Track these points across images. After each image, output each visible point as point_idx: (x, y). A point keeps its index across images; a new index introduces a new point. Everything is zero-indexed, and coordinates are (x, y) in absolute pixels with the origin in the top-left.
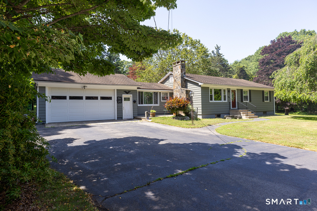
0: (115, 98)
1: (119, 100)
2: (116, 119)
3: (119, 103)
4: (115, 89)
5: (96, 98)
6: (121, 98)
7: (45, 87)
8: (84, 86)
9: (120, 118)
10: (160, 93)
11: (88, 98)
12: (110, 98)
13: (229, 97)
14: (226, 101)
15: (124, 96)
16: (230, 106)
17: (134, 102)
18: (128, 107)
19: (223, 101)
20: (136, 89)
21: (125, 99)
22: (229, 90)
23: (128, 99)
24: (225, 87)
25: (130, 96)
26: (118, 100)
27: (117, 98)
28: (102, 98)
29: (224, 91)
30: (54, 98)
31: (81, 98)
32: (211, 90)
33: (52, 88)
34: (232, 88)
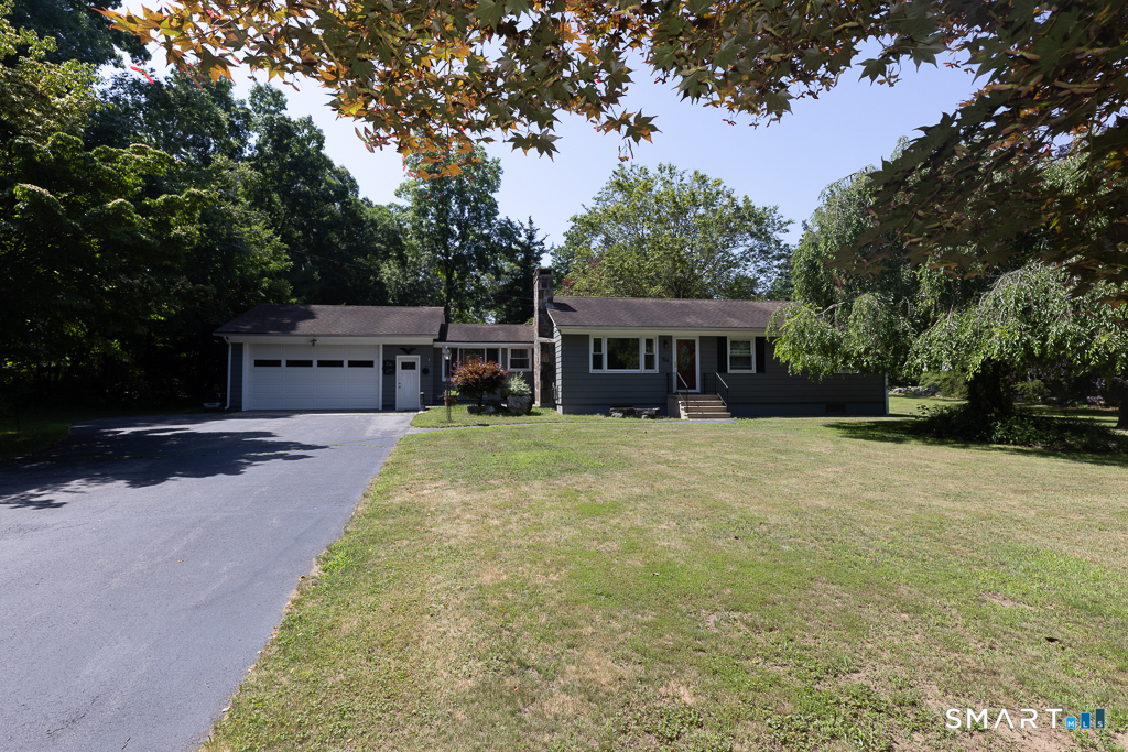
0: (379, 364)
1: (389, 369)
2: (381, 407)
3: (389, 374)
4: (379, 346)
5: (339, 364)
6: (394, 363)
7: (242, 344)
8: (314, 341)
9: (389, 406)
10: (505, 350)
11: (322, 364)
12: (370, 364)
13: (665, 360)
14: (656, 370)
15: (400, 359)
16: (669, 385)
17: (424, 371)
18: (409, 383)
19: (642, 369)
20: (431, 343)
21: (406, 366)
22: (665, 341)
23: (410, 366)
24: (654, 333)
25: (415, 358)
26: (385, 369)
27: (384, 362)
28: (352, 364)
29: (649, 342)
30: (259, 363)
31: (308, 364)
32: (598, 343)
33: (254, 346)
34: (678, 335)
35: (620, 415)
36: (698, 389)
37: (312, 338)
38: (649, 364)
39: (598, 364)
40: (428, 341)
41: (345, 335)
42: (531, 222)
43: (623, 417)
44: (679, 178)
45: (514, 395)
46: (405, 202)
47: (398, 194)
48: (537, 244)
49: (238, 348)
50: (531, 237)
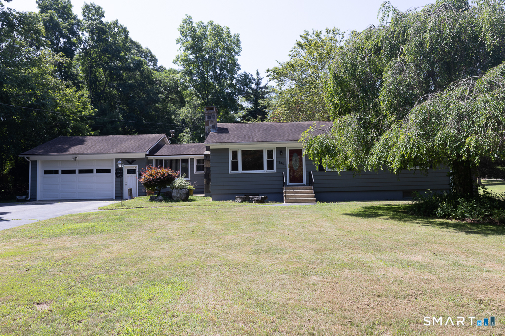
0: (114, 171)
1: (119, 173)
2: (115, 198)
3: (119, 177)
4: (113, 159)
5: (91, 171)
6: (122, 169)
7: (36, 161)
8: (76, 158)
9: (120, 196)
10: (192, 160)
11: (81, 171)
12: (108, 171)
13: (281, 163)
15: (126, 167)
16: (284, 181)
17: (140, 175)
19: (265, 170)
20: (145, 157)
21: (130, 172)
22: (281, 151)
23: (132, 171)
24: (273, 146)
25: (134, 167)
26: (116, 174)
27: (116, 170)
28: (99, 171)
29: (270, 153)
30: (46, 172)
31: (73, 172)
32: (235, 153)
33: (44, 162)
34: (290, 146)
35: (240, 200)
36: (305, 183)
37: (75, 156)
38: (270, 166)
39: (235, 167)
40: (143, 156)
41: (91, 154)
42: (258, 74)
43: (242, 202)
44: (341, 36)
45: (177, 188)
46: (179, 67)
47: (175, 62)
48: (262, 88)
49: (35, 163)
50: (258, 84)
